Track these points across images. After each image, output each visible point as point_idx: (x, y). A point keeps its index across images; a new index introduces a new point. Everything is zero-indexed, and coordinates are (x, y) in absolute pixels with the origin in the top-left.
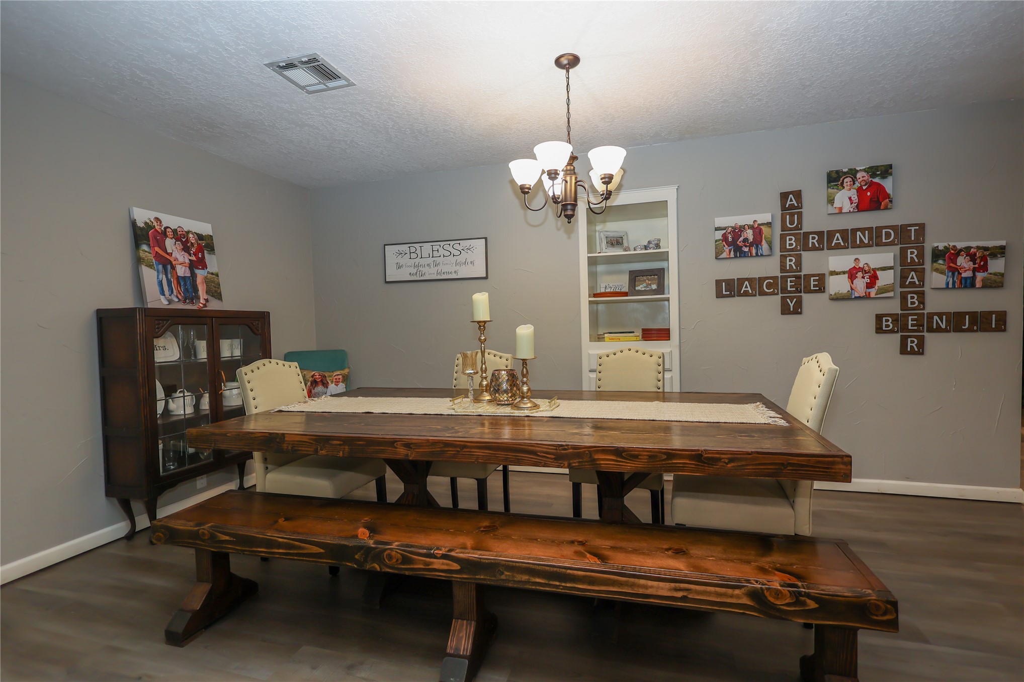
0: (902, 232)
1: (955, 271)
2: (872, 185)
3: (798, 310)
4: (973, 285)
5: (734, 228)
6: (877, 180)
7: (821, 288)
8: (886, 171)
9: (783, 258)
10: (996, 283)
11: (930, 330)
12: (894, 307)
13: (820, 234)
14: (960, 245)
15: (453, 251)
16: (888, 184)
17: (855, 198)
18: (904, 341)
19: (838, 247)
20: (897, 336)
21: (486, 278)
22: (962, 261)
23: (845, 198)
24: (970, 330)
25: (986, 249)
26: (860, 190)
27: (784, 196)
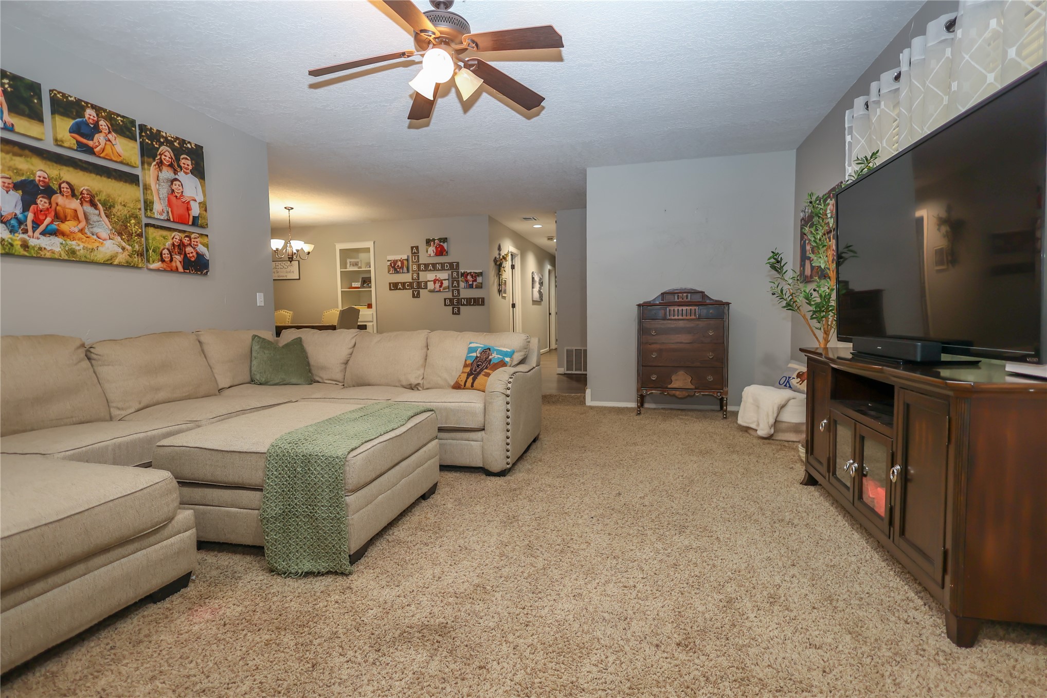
0: (451, 264)
1: (467, 281)
2: (440, 245)
3: (418, 296)
4: (473, 287)
5: (394, 261)
6: (441, 244)
7: (426, 287)
8: (445, 240)
9: (413, 274)
10: (480, 286)
11: (462, 305)
12: (449, 295)
13: (425, 265)
14: (468, 271)
15: (285, 266)
16: (445, 245)
17: (435, 250)
18: (453, 308)
19: (430, 270)
20: (451, 307)
21: (299, 279)
22: (469, 277)
23: (432, 250)
24: (473, 305)
25: (476, 273)
26: (436, 247)
27: (412, 248)
